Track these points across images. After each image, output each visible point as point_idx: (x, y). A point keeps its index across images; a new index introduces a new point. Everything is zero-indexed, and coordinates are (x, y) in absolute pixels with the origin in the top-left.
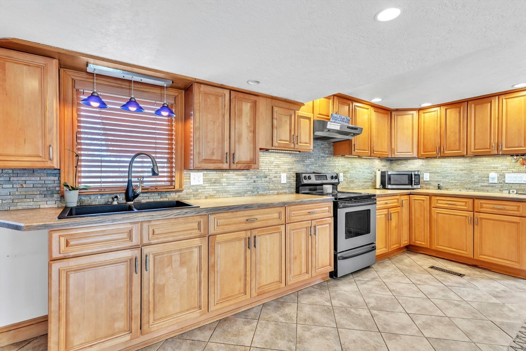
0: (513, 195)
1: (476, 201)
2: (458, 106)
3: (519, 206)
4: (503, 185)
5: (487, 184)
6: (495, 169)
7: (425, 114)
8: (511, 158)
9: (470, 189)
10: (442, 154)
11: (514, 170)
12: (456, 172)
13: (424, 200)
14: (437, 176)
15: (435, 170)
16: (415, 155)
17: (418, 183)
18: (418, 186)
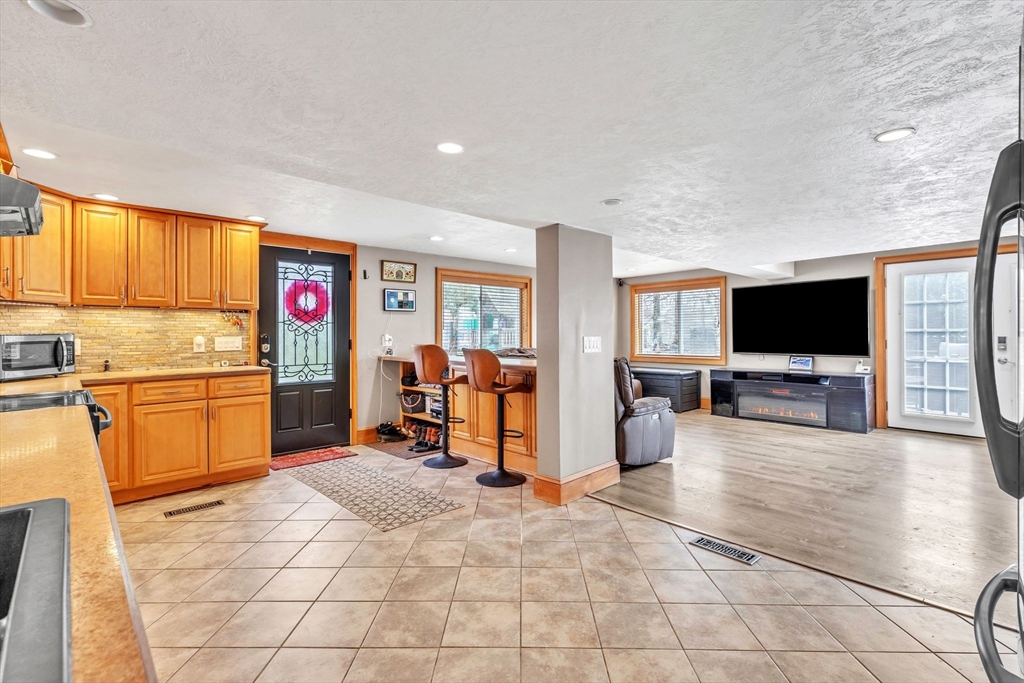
0: (226, 369)
1: (212, 381)
2: (163, 218)
3: (262, 381)
4: (212, 354)
5: (190, 355)
6: (201, 331)
7: (92, 214)
8: (220, 314)
9: (164, 365)
10: (131, 302)
11: (224, 332)
12: (140, 337)
13: (115, 395)
14: (100, 344)
15: (92, 332)
16: (67, 299)
17: (71, 362)
18: (71, 368)
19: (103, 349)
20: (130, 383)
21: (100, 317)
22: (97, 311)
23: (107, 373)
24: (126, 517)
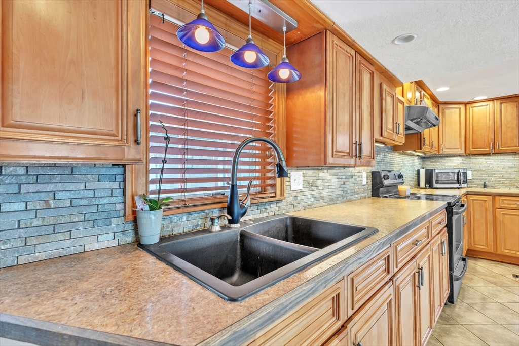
7: (474, 108)
10: (496, 151)
12: (504, 171)
13: (485, 201)
14: (481, 174)
15: (477, 168)
16: (463, 152)
17: (466, 182)
18: (466, 185)
19: (483, 177)
20: (494, 196)
21: (481, 160)
22: (480, 157)
23: (485, 189)
24: (490, 267)
